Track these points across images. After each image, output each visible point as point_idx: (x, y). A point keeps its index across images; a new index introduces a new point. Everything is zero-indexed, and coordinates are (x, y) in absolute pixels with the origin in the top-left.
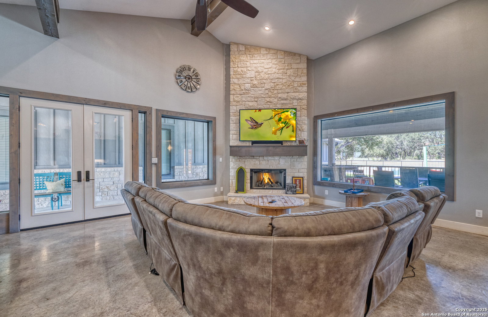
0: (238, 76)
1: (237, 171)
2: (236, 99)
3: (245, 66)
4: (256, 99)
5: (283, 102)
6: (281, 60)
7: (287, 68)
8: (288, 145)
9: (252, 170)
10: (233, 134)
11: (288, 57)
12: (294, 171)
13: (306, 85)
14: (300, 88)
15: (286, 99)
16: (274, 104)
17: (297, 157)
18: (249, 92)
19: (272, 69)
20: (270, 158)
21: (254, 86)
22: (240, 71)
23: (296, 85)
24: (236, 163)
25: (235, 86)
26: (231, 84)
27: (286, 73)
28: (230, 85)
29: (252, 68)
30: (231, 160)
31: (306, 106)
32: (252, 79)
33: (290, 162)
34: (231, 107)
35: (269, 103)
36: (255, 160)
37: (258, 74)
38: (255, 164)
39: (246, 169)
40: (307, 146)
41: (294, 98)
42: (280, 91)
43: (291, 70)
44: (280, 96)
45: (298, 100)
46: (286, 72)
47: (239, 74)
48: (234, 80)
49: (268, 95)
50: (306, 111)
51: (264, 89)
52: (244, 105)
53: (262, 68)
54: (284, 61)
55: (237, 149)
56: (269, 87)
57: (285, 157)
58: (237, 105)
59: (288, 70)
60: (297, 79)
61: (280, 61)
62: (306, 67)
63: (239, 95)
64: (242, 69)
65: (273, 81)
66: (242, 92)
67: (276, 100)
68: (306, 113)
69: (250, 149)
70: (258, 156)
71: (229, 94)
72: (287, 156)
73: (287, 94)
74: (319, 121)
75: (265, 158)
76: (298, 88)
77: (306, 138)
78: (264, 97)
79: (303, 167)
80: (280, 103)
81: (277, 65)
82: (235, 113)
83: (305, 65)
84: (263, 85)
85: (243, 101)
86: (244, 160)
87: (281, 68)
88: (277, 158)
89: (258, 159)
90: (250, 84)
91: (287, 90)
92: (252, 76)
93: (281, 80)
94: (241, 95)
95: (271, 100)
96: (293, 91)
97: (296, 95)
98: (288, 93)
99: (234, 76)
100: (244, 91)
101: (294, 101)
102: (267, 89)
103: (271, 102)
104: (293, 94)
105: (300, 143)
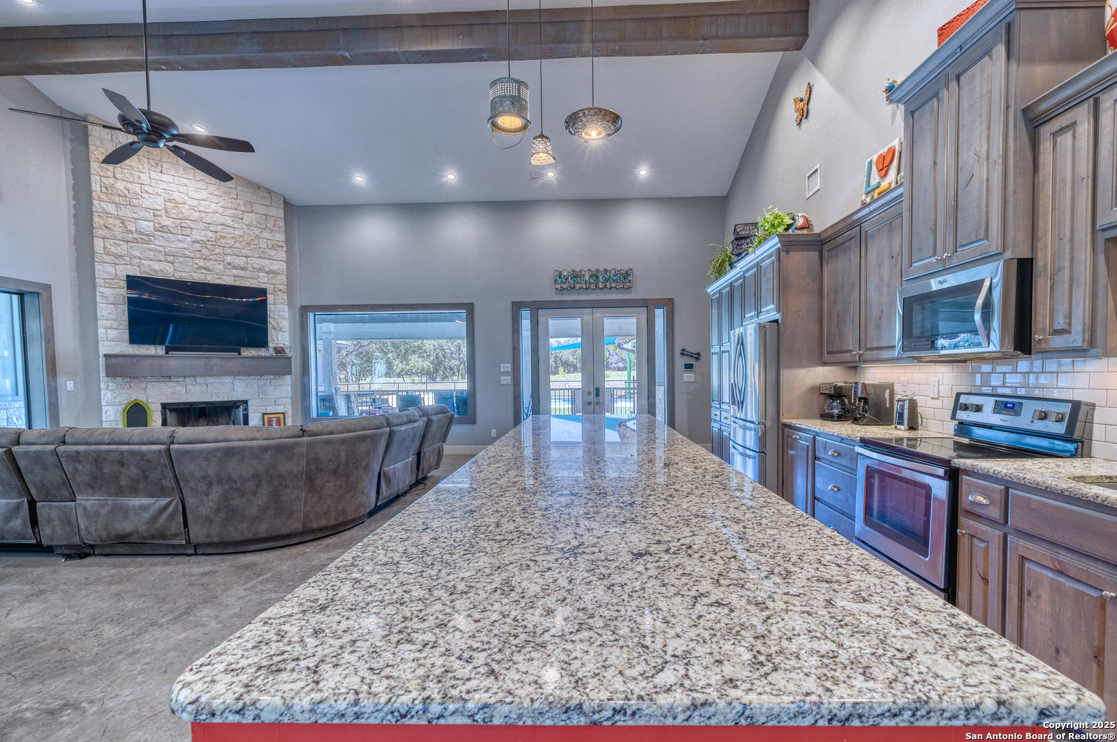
0: (117, 200)
1: (124, 411)
2: (113, 249)
3: (136, 180)
4: (170, 259)
5: (236, 272)
6: (229, 190)
7: (243, 208)
8: (250, 355)
9: (164, 406)
10: (106, 328)
11: (245, 189)
12: (266, 404)
13: (285, 249)
14: (272, 253)
15: (243, 269)
16: (217, 274)
17: (272, 377)
18: (151, 240)
19: (208, 203)
20: (210, 380)
21: (163, 229)
22: (122, 188)
23: (263, 245)
24: (121, 391)
25: (109, 219)
26: (94, 213)
27: (242, 219)
28: (92, 215)
29: (156, 189)
30: (103, 385)
31: (285, 287)
32: (158, 213)
33: (256, 387)
34: (97, 266)
35: (204, 271)
36: (174, 384)
37: (173, 205)
38: (173, 393)
39: (149, 405)
40: (290, 358)
41: (260, 269)
42: (230, 251)
43: (253, 216)
44: (229, 261)
45: (269, 272)
46: (241, 216)
47: (120, 195)
48: (103, 204)
49: (202, 254)
50: (285, 296)
51: (189, 239)
52: (139, 267)
53: (182, 195)
54: (235, 193)
55: (128, 361)
56: (202, 238)
57: (246, 377)
58: (116, 264)
59: (245, 214)
60: (265, 235)
61: (227, 192)
62: (282, 216)
63: (121, 243)
64: (129, 185)
65: (211, 229)
66: (131, 236)
67: (221, 267)
68: (286, 298)
69: (163, 361)
70: (180, 377)
71: (92, 236)
72: (249, 376)
73: (244, 259)
74: (311, 316)
75: (199, 380)
76: (267, 250)
77: (287, 344)
78: (192, 255)
79: (283, 395)
80: (230, 273)
81: (220, 199)
82: (111, 281)
83: (281, 213)
84: (188, 231)
85: (135, 257)
86: (143, 385)
87: (230, 205)
88: (227, 380)
89: (183, 383)
90: (152, 223)
91: (245, 252)
92: (158, 207)
93: (230, 230)
94: (128, 242)
95: (209, 264)
96: (257, 255)
97: (264, 264)
98: (247, 257)
99: (103, 196)
100: (135, 235)
101: (261, 274)
102: (197, 242)
103: (208, 270)
104: (259, 261)
105: (277, 353)
